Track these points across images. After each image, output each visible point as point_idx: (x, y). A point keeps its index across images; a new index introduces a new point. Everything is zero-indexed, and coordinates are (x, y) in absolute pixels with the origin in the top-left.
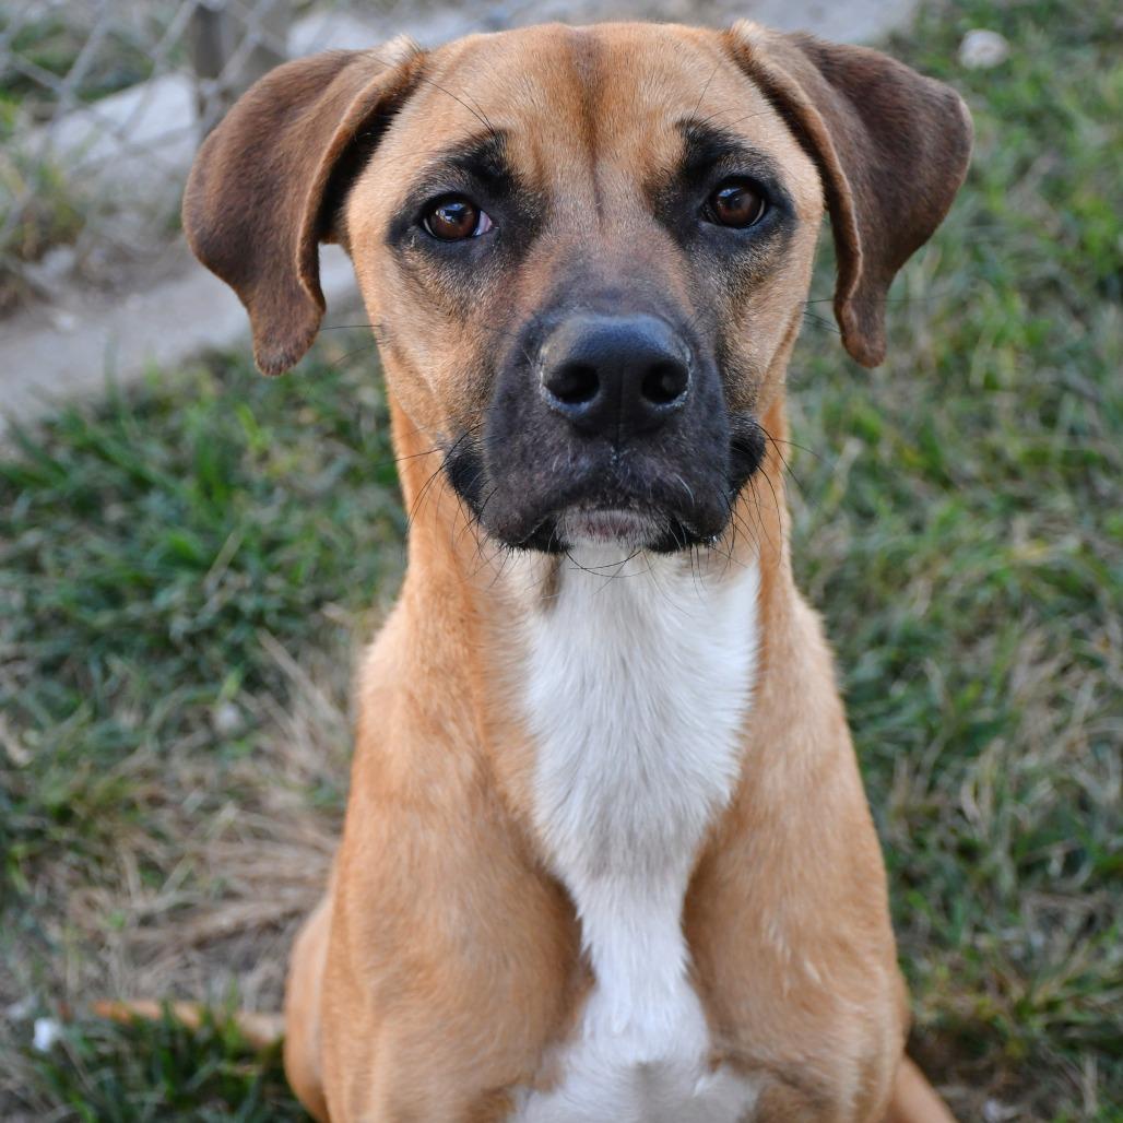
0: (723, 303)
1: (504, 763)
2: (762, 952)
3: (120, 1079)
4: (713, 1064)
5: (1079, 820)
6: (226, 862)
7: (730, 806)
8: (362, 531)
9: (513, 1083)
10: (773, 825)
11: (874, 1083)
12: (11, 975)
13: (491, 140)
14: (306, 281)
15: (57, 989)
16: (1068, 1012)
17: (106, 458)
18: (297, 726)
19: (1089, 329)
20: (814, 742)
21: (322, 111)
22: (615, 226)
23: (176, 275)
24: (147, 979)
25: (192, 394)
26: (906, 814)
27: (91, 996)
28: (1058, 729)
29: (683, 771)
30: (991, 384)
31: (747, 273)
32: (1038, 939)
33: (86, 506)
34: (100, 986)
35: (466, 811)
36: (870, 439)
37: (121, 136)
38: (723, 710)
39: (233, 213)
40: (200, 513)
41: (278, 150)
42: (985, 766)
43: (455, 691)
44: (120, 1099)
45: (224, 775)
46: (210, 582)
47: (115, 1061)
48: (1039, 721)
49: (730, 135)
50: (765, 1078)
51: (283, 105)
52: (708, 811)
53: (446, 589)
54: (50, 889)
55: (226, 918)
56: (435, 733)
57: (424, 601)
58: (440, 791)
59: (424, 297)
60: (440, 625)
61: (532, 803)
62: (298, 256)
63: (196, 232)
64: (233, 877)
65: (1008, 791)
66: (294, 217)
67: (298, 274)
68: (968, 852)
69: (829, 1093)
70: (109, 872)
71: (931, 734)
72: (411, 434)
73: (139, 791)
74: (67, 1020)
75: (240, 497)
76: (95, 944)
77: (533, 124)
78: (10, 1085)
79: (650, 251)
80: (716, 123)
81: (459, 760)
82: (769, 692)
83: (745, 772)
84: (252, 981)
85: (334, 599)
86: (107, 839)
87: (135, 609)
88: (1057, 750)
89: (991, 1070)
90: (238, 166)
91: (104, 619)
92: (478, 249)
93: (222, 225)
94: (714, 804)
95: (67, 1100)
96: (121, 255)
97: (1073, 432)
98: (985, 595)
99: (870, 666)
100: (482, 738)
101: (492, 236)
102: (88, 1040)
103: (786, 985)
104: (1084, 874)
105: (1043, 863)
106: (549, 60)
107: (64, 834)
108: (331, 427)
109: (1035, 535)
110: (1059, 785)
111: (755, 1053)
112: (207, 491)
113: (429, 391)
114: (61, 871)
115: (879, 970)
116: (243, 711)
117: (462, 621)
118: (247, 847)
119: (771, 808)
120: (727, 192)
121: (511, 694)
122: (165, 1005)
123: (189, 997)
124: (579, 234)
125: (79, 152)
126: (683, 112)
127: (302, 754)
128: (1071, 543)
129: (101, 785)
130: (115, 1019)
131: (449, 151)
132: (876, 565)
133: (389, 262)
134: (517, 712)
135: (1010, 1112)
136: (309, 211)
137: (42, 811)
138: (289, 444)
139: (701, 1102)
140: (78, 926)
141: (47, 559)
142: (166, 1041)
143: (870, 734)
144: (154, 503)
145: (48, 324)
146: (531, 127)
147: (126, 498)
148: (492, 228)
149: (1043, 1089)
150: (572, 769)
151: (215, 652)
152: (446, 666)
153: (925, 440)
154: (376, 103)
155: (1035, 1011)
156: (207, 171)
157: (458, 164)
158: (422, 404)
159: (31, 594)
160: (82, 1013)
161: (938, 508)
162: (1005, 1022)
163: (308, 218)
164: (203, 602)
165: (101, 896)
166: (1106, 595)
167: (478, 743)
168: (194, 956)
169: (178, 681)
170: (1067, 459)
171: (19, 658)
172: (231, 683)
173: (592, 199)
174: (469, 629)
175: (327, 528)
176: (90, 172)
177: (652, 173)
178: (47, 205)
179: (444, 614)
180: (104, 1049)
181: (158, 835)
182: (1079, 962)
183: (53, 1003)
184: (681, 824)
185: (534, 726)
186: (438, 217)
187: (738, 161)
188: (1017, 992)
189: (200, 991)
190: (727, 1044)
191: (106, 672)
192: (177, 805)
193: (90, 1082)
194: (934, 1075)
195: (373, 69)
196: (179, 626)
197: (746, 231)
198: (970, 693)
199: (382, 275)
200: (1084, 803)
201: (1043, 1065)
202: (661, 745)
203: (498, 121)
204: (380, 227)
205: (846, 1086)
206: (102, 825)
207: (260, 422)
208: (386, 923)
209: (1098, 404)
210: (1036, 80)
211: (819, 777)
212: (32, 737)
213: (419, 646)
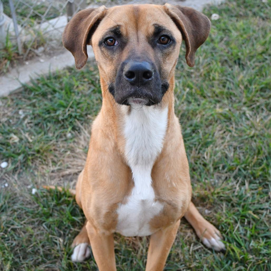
0: (161, 59)
1: (120, 144)
2: (165, 180)
3: (47, 200)
4: (156, 200)
5: (225, 159)
6: (68, 161)
7: (161, 153)
8: (95, 102)
9: (118, 202)
10: (168, 157)
11: (185, 205)
12: (28, 180)
13: (118, 27)
14: (84, 52)
15: (36, 183)
16: (221, 194)
17: (48, 86)
18: (82, 137)
19: (232, 70)
20: (176, 142)
21: (88, 20)
22: (140, 44)
23: (63, 53)
24: (53, 182)
25: (65, 75)
26: (194, 158)
27: (42, 185)
28: (223, 143)
29: (152, 146)
30: (214, 79)
31: (166, 54)
32: (217, 181)
33: (44, 95)
34: (44, 183)
35: (112, 152)
36: (191, 88)
37: (53, 26)
38: (160, 135)
39: (71, 39)
40: (66, 97)
41: (80, 27)
42: (209, 150)
43: (111, 130)
44: (47, 203)
45: (68, 146)
46: (67, 110)
47: (46, 196)
48: (219, 141)
49: (163, 27)
50: (165, 203)
51: (81, 18)
52: (157, 154)
53: (109, 110)
54: (35, 165)
55: (67, 172)
56: (107, 138)
57: (105, 113)
58: (107, 148)
59: (105, 57)
60: (108, 117)
61: (125, 151)
62: (83, 47)
63: (64, 42)
64: (69, 164)
65: (213, 154)
66: (82, 40)
67: (83, 51)
68: (205, 165)
69: (177, 206)
70: (46, 163)
71: (199, 143)
72: (104, 82)
73: (52, 148)
74: (38, 189)
75: (73, 94)
76: (43, 175)
77: (126, 24)
78: (27, 200)
79: (147, 49)
80: (161, 24)
81: (111, 143)
82: (169, 132)
83: (164, 147)
84: (72, 183)
85: (89, 114)
86: (46, 156)
87: (52, 115)
88: (222, 147)
89: (207, 204)
90: (72, 30)
91: (47, 116)
92: (115, 48)
93: (69, 41)
94: (158, 152)
95: (38, 203)
96: (53, 48)
97: (228, 89)
98: (211, 118)
99: (189, 130)
100: (116, 139)
101: (118, 45)
102: (42, 192)
103: (169, 186)
104: (226, 170)
105: (218, 167)
106: (129, 12)
107: (39, 155)
108: (90, 82)
109: (220, 107)
110: (222, 153)
111: (163, 199)
112: (67, 93)
113: (106, 74)
114: (37, 162)
115: (187, 184)
116: (72, 134)
117: (112, 117)
118: (72, 159)
119: (168, 154)
120: (163, 38)
121: (122, 130)
122: (56, 187)
123: (60, 186)
124: (134, 46)
125: (46, 29)
126: (154, 22)
127: (82, 142)
128: (227, 109)
129: (45, 146)
130: (47, 189)
131: (110, 29)
132: (191, 112)
133: (99, 49)
134: (123, 134)
135: (209, 212)
136: (85, 39)
137: (34, 151)
138: (82, 85)
139: (153, 208)
140: (40, 172)
141: (37, 105)
142: (56, 193)
143: (188, 143)
144: (57, 95)
145: (39, 61)
146: (125, 24)
147: (52, 94)
148: (118, 44)
149: (216, 208)
150: (132, 145)
151: (67, 123)
152: (109, 125)
153: (201, 89)
154: (97, 19)
155: (215, 194)
156: (67, 30)
157: (112, 31)
158: (105, 76)
159: (34, 111)
160: (41, 188)
161: (203, 101)
162: (210, 196)
163: (85, 40)
164: (65, 113)
165: (45, 167)
166: (233, 119)
167: (115, 140)
168: (62, 179)
169: (60, 128)
170: (227, 93)
171: (31, 123)
172: (70, 129)
173: (137, 39)
174: (114, 118)
175: (89, 101)
176: (47, 33)
177: (148, 34)
178: (39, 39)
179: (109, 115)
180: (45, 194)
181: (55, 156)
182: (224, 185)
183: (35, 185)
184: (152, 156)
185: (126, 137)
186: (108, 41)
187: (165, 32)
188: (212, 190)
189: (63, 185)
190: (158, 197)
191: (47, 126)
192: (59, 151)
193: (42, 200)
194: (196, 205)
195: (97, 12)
196: (61, 118)
197: (166, 45)
198: (207, 136)
199: (98, 52)
200: (226, 157)
201: (216, 204)
202: (149, 141)
203: (119, 23)
204: (97, 43)
205: (180, 205)
206: (45, 154)
207: (77, 81)
208: (96, 173)
209: (233, 84)
210: (225, 23)
211: (177, 148)
212: (33, 137)
213: (104, 121)
